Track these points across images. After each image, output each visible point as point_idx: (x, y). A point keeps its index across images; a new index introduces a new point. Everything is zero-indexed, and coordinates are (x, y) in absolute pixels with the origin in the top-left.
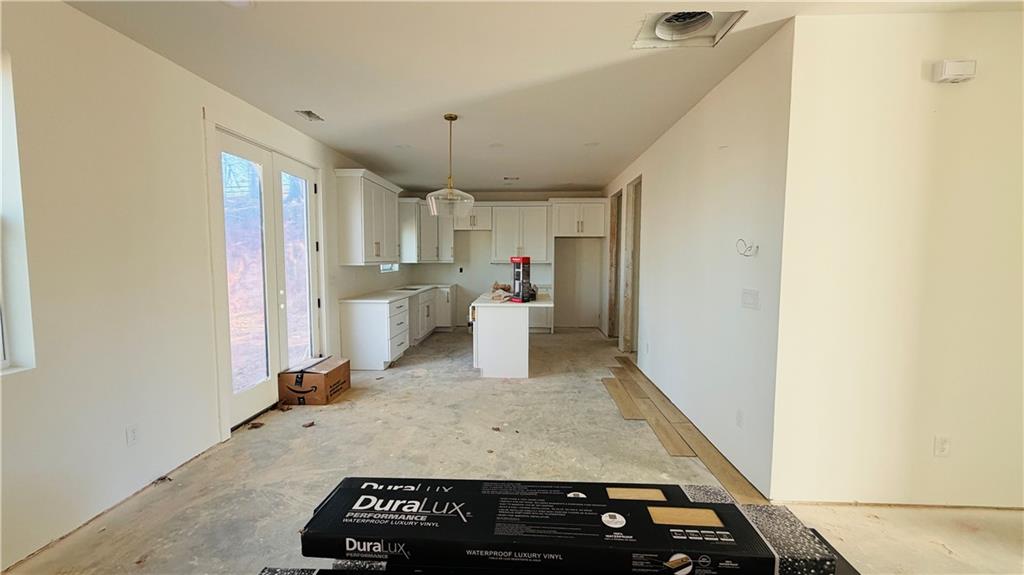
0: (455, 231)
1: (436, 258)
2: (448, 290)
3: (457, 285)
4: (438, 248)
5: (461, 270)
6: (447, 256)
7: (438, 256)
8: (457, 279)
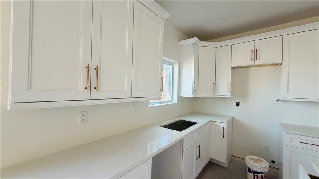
0: (233, 68)
1: (213, 93)
2: (224, 125)
3: (233, 118)
4: (215, 84)
5: (238, 105)
6: (224, 91)
7: (214, 91)
8: (232, 111)
